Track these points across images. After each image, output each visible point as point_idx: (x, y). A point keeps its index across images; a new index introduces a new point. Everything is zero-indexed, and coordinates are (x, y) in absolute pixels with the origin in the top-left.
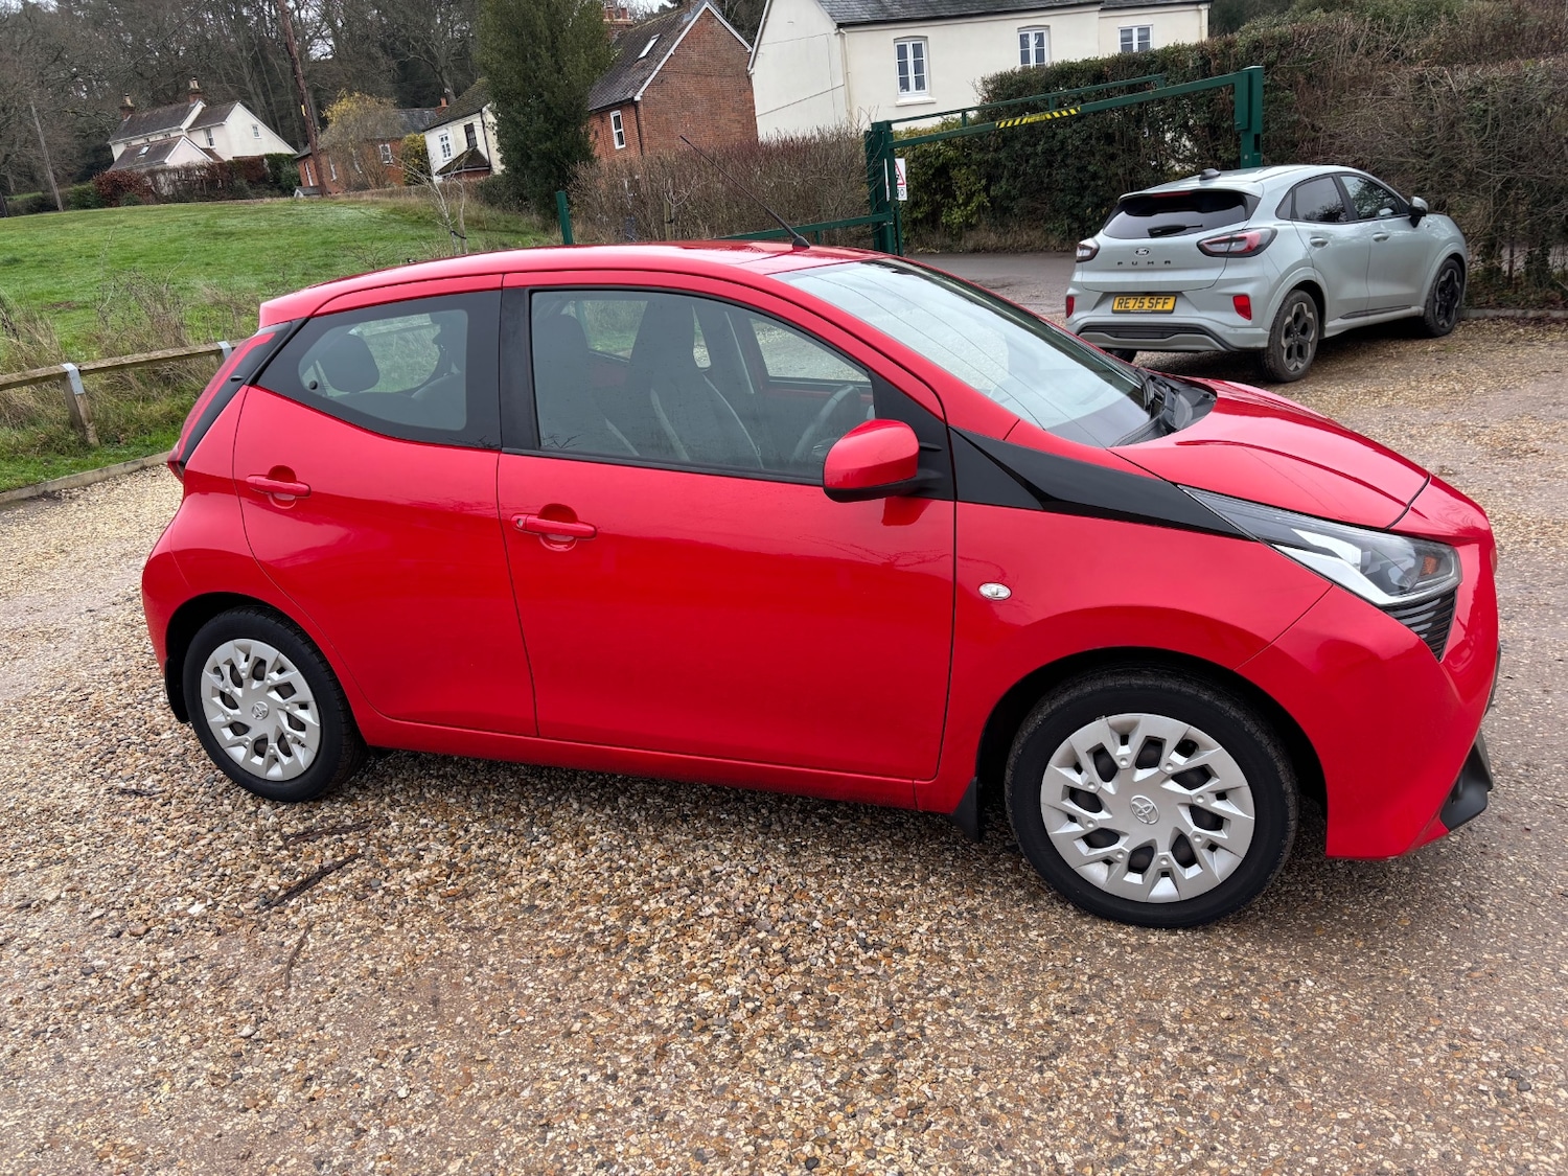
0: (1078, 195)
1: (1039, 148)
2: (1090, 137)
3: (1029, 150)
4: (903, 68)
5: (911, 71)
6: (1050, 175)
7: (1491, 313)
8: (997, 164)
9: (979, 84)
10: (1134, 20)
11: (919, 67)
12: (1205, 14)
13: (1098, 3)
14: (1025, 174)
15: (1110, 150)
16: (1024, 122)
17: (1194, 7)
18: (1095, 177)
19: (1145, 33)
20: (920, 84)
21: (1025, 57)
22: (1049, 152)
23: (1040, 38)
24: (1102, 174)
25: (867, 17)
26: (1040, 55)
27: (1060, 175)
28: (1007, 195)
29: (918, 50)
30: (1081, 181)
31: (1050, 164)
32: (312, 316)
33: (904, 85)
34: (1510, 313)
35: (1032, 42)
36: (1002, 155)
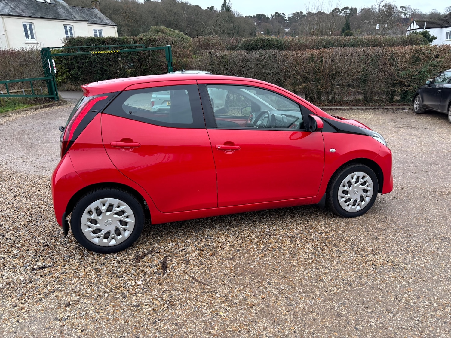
0: (101, 75)
1: (87, 61)
2: (103, 59)
3: (83, 61)
4: (26, 31)
5: (29, 32)
6: (91, 69)
7: (233, 108)
8: (72, 64)
9: (63, 40)
10: (98, 28)
11: (32, 32)
12: (116, 29)
13: (87, 21)
14: (82, 68)
15: (110, 63)
16: (101, 53)
17: (113, 27)
18: (106, 70)
19: (100, 32)
20: (33, 37)
21: (67, 33)
22: (89, 62)
23: (71, 28)
24: (108, 70)
25: (11, 13)
26: (71, 33)
27: (94, 69)
28: (77, 74)
29: (31, 26)
30: (101, 71)
31: (91, 66)
32: (123, 91)
33: (27, 37)
34: (236, 108)
35: (68, 29)
36: (74, 62)
